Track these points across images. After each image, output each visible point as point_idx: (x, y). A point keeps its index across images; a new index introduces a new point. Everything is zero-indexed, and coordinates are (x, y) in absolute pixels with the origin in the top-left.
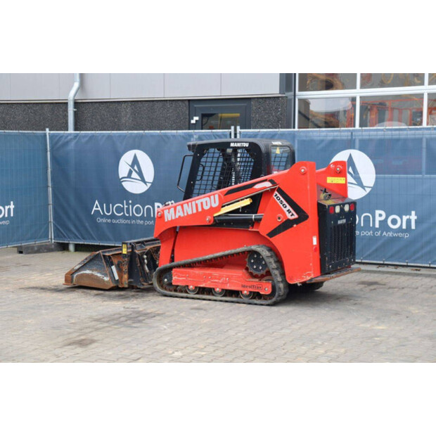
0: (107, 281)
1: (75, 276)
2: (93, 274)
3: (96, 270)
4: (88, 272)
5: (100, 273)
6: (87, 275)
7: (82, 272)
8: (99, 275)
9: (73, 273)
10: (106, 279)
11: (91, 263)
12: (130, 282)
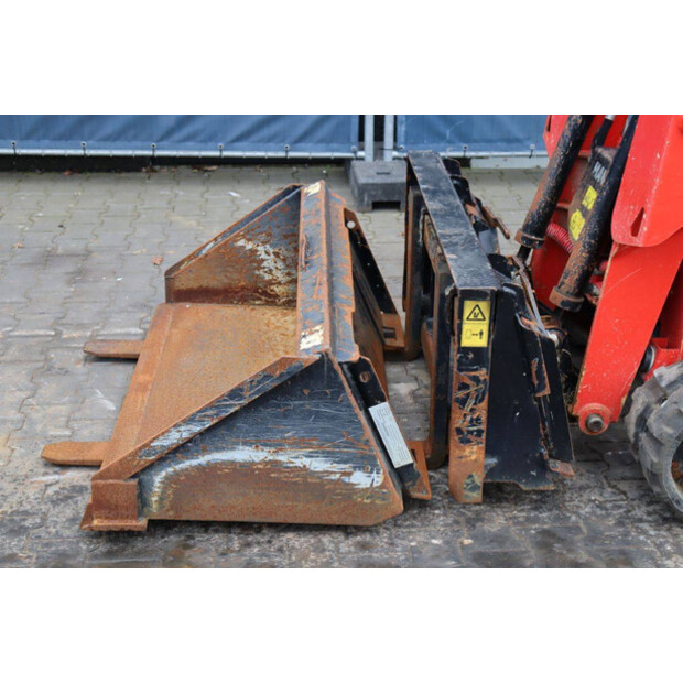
0: (371, 492)
1: (158, 479)
2: (275, 463)
3: (299, 443)
4: (242, 454)
5: (328, 455)
6: (245, 471)
7: (203, 460)
8: (318, 465)
9: (151, 466)
10: (360, 479)
11: (267, 412)
12: (491, 472)
